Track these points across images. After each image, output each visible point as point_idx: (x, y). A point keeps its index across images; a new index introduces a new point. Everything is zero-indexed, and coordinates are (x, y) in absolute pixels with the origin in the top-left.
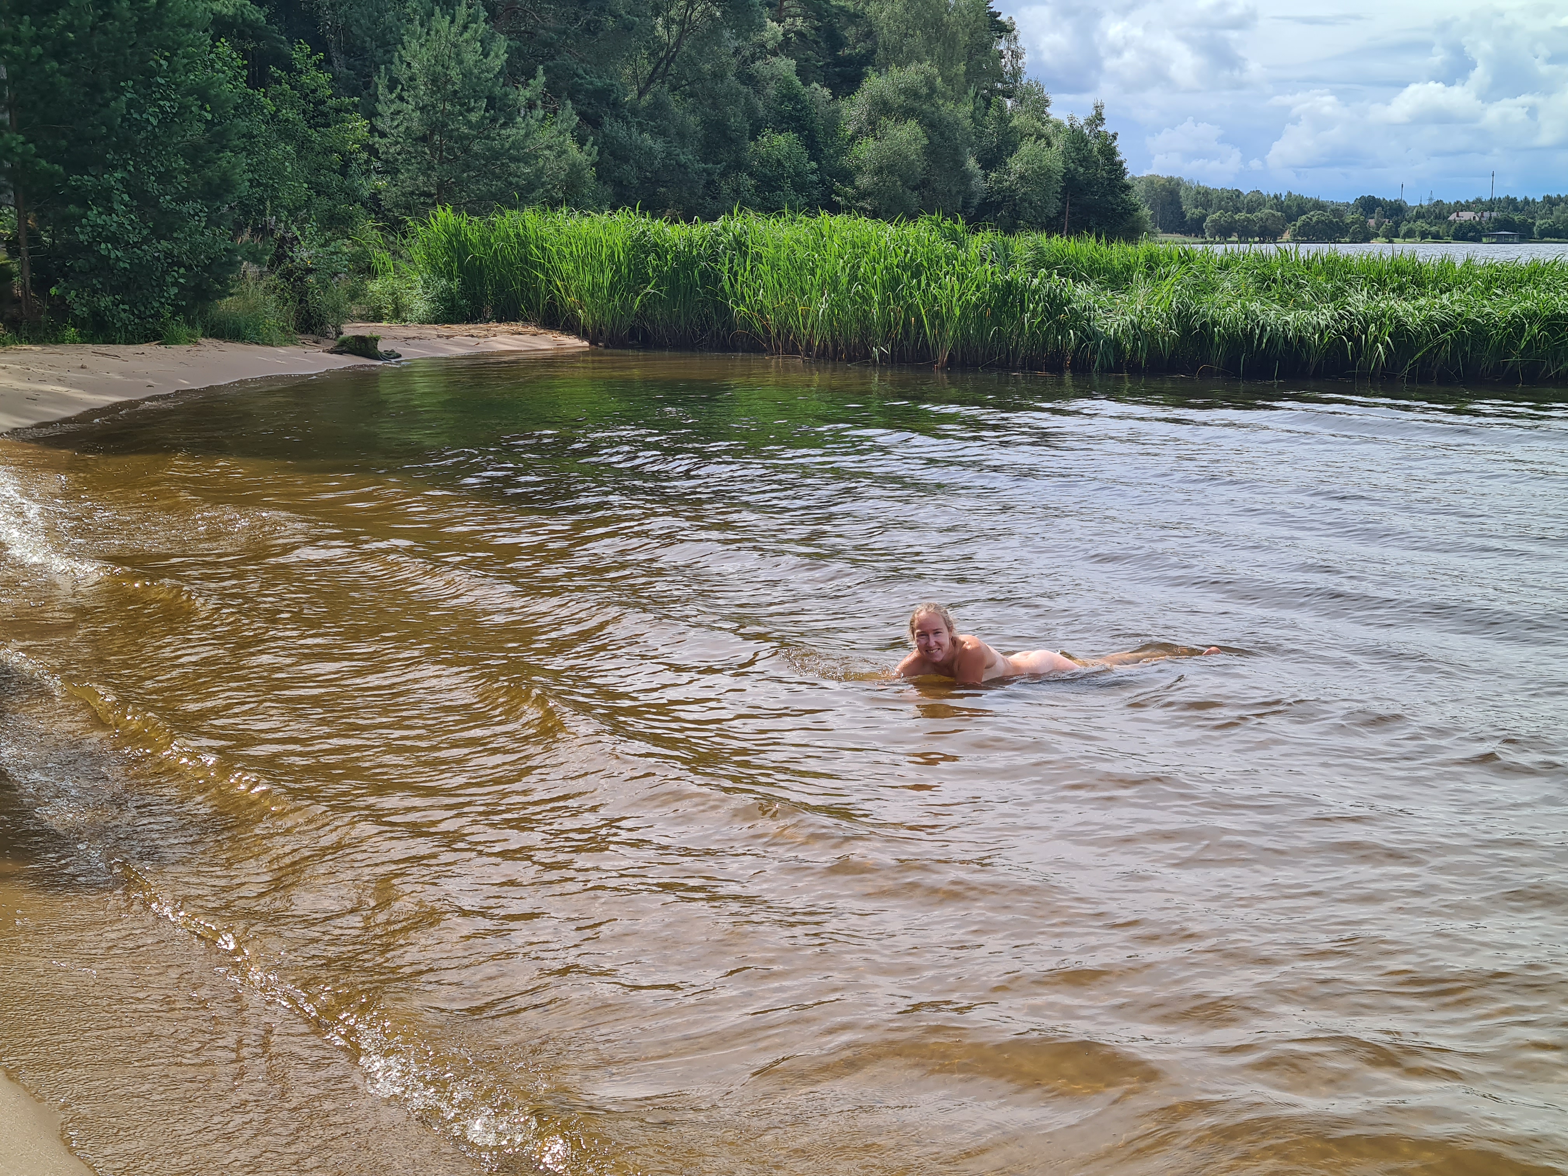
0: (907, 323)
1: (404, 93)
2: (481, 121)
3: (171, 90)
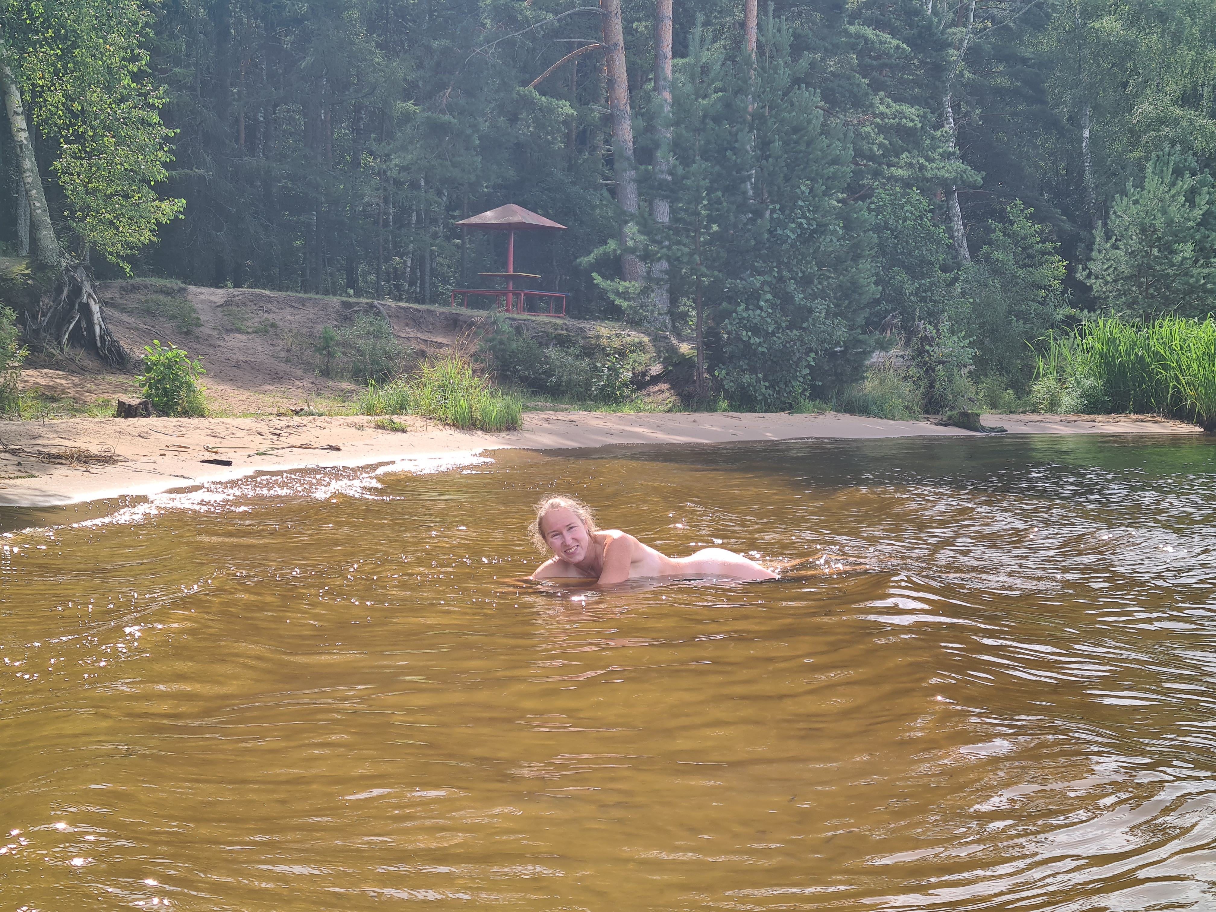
1: (1118, 243)
2: (1182, 261)
3: (809, 210)
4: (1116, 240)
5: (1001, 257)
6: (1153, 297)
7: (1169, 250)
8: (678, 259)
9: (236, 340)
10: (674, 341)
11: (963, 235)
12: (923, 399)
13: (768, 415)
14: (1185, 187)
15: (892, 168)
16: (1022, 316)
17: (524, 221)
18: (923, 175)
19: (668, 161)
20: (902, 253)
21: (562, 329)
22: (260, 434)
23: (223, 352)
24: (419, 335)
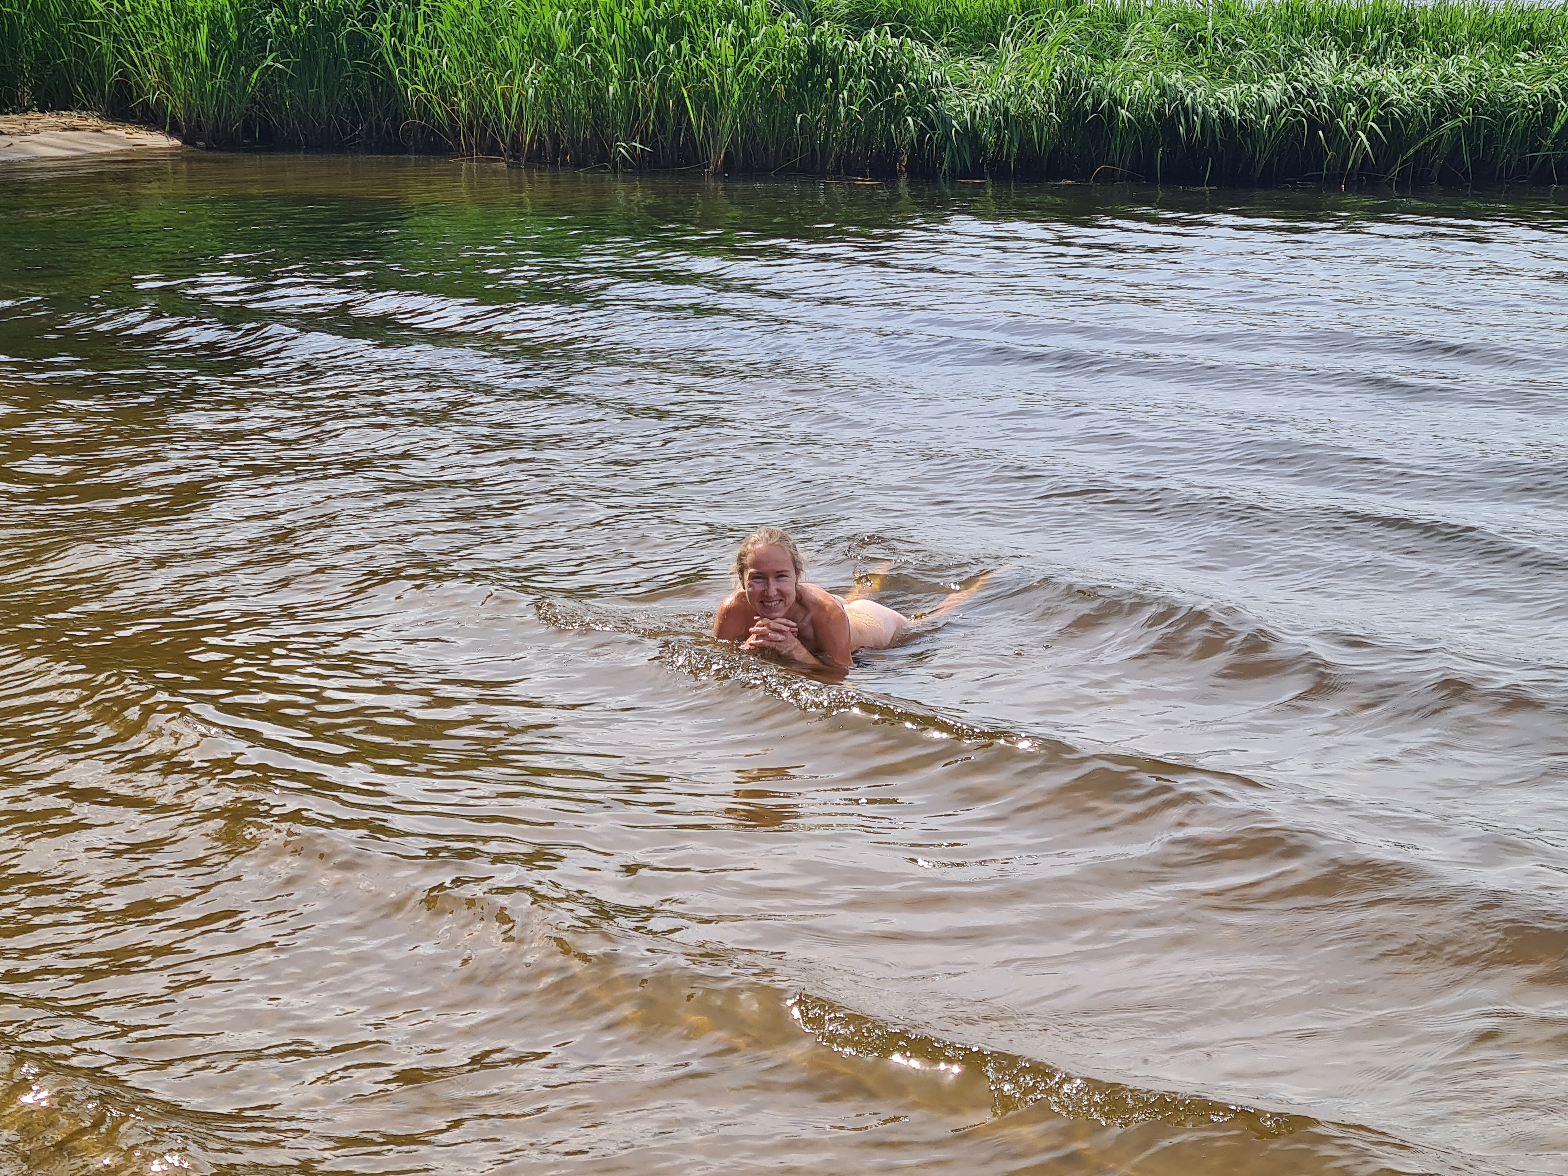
0: (661, 109)
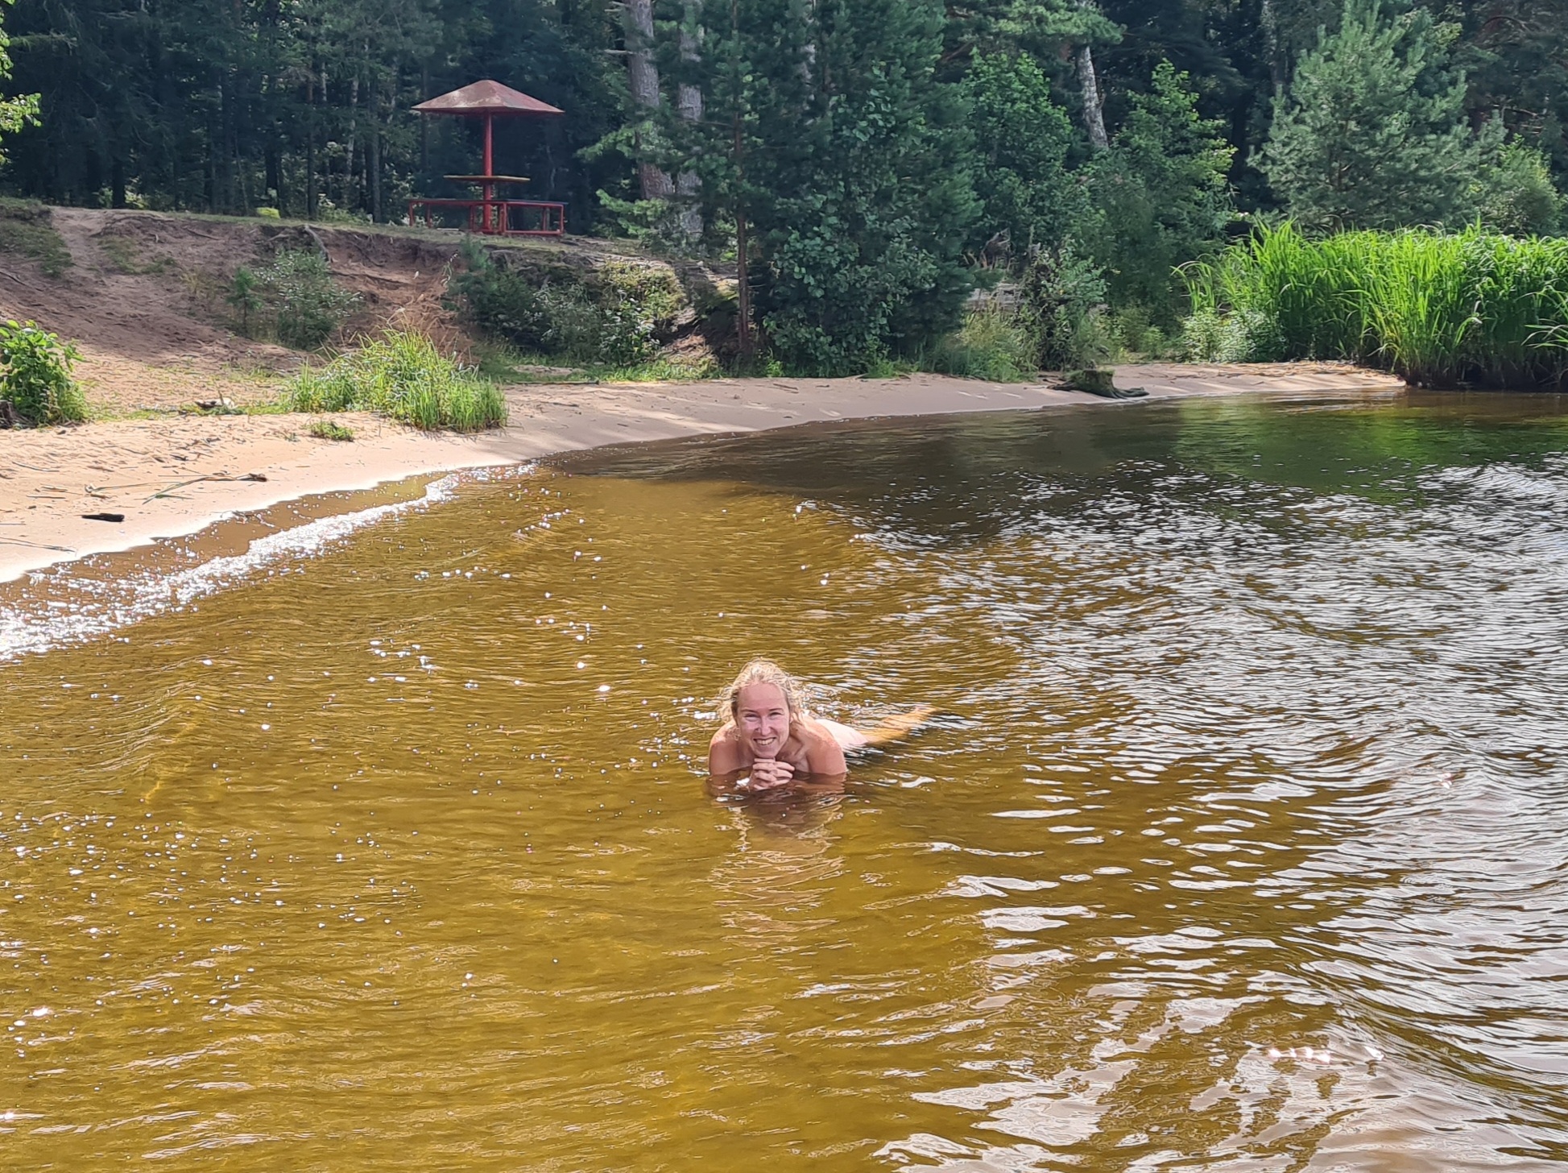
1: (1304, 114)
2: (1388, 139)
3: (886, 102)
4: (1301, 110)
5: (1143, 143)
6: (1347, 189)
7: (1371, 124)
8: (712, 172)
9: (120, 286)
10: (711, 277)
11: (1097, 106)
12: (1039, 350)
13: (835, 382)
14: (1394, 37)
15: (1002, 21)
16: (1172, 224)
17: (505, 104)
18: (1042, 30)
19: (695, 37)
20: (1012, 148)
21: (559, 260)
22: (159, 460)
23: (103, 303)
24: (368, 272)
